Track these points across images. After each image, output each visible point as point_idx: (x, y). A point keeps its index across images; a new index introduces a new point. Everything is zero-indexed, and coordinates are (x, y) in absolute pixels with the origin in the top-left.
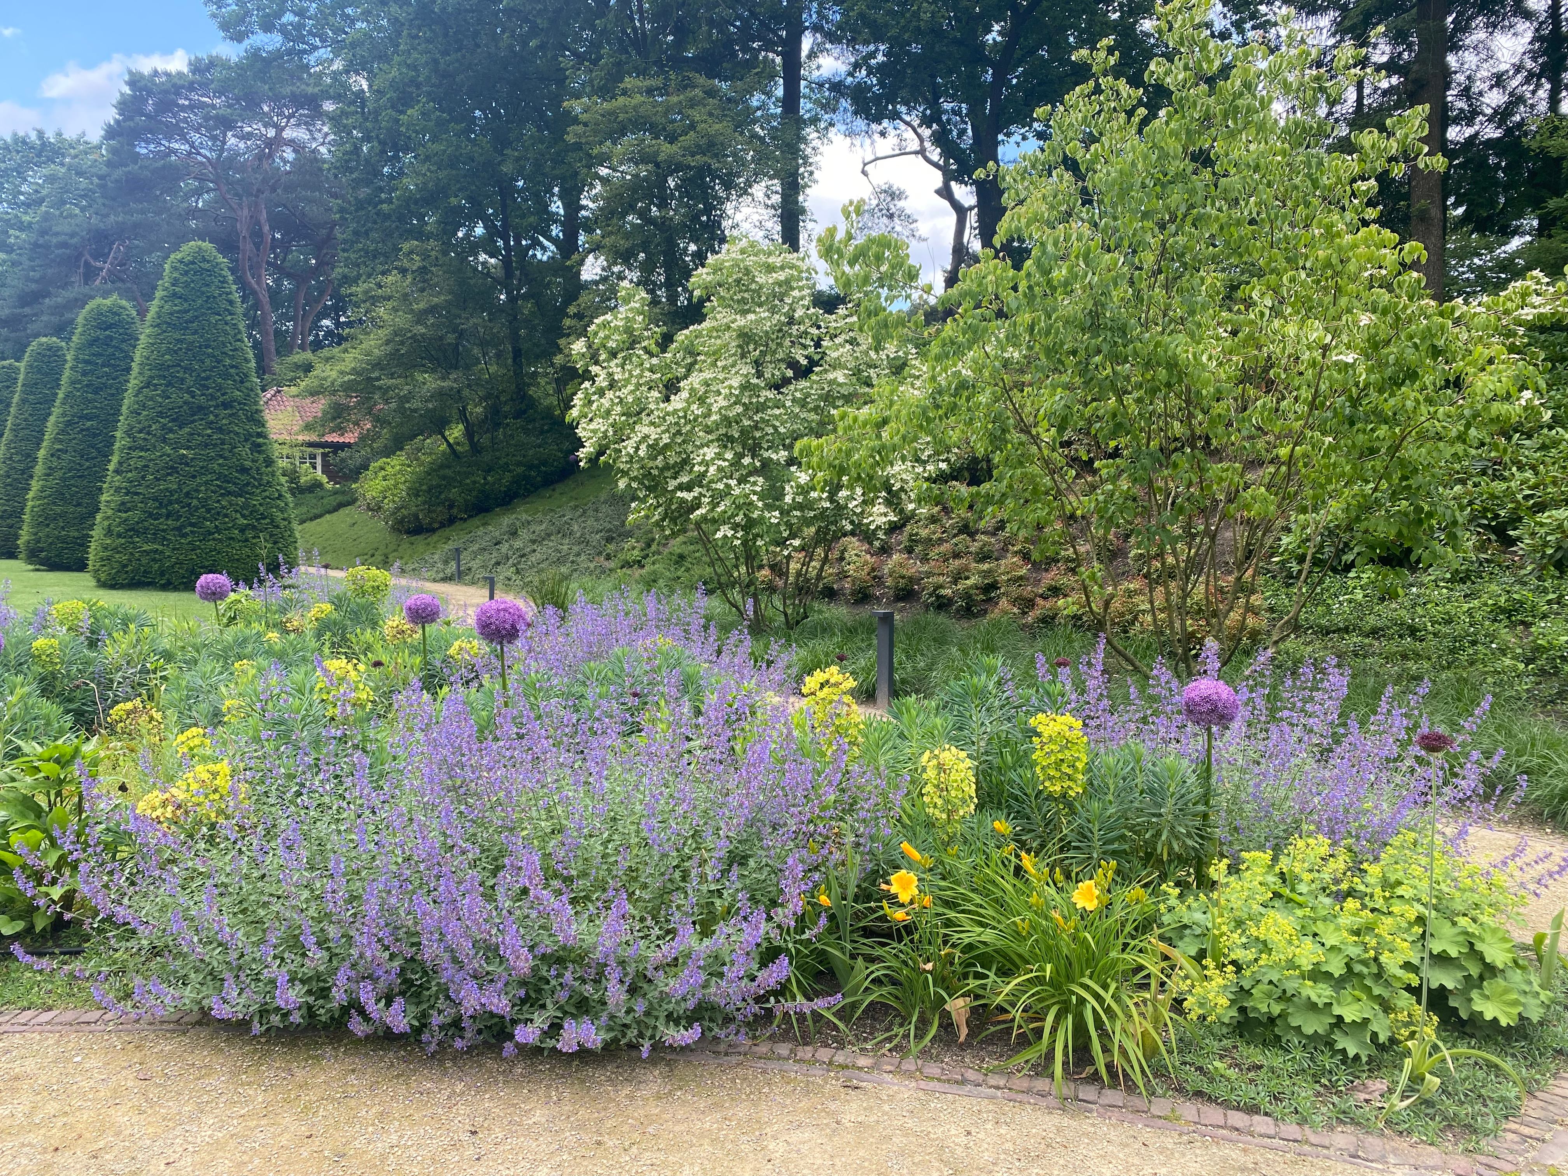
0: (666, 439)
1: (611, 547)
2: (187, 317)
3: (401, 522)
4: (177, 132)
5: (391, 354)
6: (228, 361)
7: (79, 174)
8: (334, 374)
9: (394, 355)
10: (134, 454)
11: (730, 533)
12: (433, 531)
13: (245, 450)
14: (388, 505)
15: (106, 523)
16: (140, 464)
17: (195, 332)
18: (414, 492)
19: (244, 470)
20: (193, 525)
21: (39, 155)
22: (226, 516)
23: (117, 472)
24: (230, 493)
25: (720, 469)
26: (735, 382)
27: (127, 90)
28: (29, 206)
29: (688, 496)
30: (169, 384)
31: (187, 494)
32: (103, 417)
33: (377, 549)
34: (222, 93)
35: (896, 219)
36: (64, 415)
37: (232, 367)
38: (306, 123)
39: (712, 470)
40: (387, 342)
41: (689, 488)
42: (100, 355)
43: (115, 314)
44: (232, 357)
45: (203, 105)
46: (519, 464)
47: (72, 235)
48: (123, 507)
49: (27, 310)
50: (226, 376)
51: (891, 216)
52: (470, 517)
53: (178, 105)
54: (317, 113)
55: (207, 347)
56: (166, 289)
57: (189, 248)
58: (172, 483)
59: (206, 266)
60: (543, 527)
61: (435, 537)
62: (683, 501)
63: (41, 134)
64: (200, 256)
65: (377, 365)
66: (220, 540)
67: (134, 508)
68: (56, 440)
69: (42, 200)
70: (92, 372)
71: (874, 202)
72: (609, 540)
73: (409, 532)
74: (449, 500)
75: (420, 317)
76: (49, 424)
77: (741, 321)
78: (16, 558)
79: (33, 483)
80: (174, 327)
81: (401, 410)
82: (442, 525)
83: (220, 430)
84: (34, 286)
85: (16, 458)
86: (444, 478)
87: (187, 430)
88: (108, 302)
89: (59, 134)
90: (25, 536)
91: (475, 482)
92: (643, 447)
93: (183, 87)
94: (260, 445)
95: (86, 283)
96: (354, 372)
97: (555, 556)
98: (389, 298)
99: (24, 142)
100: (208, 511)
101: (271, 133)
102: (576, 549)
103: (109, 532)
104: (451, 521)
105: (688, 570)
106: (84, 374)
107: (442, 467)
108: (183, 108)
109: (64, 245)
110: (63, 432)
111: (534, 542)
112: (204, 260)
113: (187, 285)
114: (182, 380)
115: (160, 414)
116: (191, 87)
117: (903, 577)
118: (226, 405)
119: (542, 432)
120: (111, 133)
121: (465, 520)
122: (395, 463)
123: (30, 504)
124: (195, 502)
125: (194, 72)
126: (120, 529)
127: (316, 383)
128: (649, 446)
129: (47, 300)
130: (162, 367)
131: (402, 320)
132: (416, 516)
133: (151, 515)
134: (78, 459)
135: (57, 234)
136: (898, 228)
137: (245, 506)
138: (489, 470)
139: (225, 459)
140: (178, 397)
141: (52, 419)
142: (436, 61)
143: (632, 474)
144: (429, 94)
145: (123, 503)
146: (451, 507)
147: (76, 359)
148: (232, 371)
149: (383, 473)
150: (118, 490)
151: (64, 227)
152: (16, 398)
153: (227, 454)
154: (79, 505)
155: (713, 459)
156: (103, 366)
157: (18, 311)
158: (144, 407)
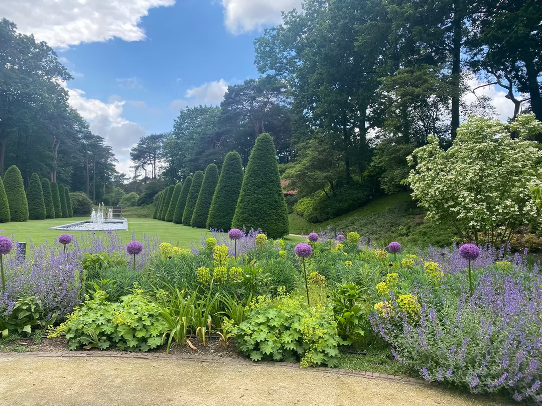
0: (445, 189)
1: (393, 229)
2: (262, 155)
3: (311, 219)
4: (239, 102)
5: (311, 165)
6: (272, 168)
7: (211, 117)
8: (293, 172)
9: (312, 165)
10: (246, 197)
11: (475, 224)
12: (322, 222)
13: (276, 196)
14: (306, 214)
15: (237, 218)
16: (247, 200)
17: (264, 160)
18: (315, 209)
19: (276, 202)
20: (262, 218)
21: (201, 112)
22: (271, 216)
23: (241, 202)
24: (272, 209)
25: (471, 200)
26: (477, 167)
27: (227, 91)
28: (198, 127)
29: (455, 210)
30: (256, 176)
31: (260, 209)
32: (231, 186)
33: (303, 228)
34: (253, 90)
35: (486, 108)
36: (220, 186)
37: (274, 170)
38: (276, 96)
39: (467, 200)
40: (310, 161)
41: (454, 206)
42: (231, 168)
43: (235, 156)
44: (273, 167)
45: (248, 94)
46: (351, 200)
47: (212, 134)
48: (242, 213)
49: (199, 156)
50: (272, 173)
51: (484, 107)
52: (334, 217)
53: (240, 94)
54: (279, 92)
55: (267, 164)
56: (256, 147)
57: (262, 136)
58: (256, 206)
59: (267, 140)
60: (364, 221)
61: (323, 224)
62: (453, 212)
63: (201, 106)
64: (266, 137)
65: (307, 168)
66: (269, 223)
67: (245, 213)
68: (218, 193)
69: (201, 126)
70: (228, 173)
71: (477, 103)
72: (392, 226)
73: (313, 222)
74: (327, 212)
75: (320, 153)
76: (216, 189)
77: (478, 146)
78: (205, 228)
79: (211, 206)
80: (258, 159)
81: (314, 183)
82: (325, 220)
83: (270, 189)
84: (201, 150)
85: (203, 199)
86: (325, 204)
87: (261, 189)
88: (233, 153)
89: (206, 106)
90: (208, 221)
91: (336, 206)
92: (437, 192)
93: (242, 89)
94: (280, 194)
95: (214, 148)
96: (300, 171)
97: (371, 231)
98: (310, 147)
99: (197, 109)
100: (266, 214)
101: (266, 100)
102: (379, 229)
103: (238, 220)
104: (327, 219)
105: (429, 238)
106: (226, 174)
107: (324, 201)
108: (241, 95)
109: (209, 137)
110: (220, 191)
111: (361, 226)
112: (267, 138)
113: (262, 146)
114: (260, 175)
115: (254, 185)
116: (244, 89)
117: (535, 243)
118: (272, 182)
119: (357, 189)
120: (222, 104)
121: (332, 219)
122: (306, 200)
123: (210, 212)
124: (262, 211)
125: (245, 84)
126: (241, 219)
127: (287, 175)
128: (439, 192)
129: (204, 154)
130: (254, 171)
131: (316, 154)
132: (316, 217)
133: (250, 215)
134: (223, 199)
135: (207, 134)
136: (487, 111)
137: (276, 213)
138: (340, 202)
139: (271, 198)
140: (259, 180)
141: (217, 187)
142: (329, 71)
143: (431, 202)
144: (326, 82)
145: (242, 212)
146: (328, 214)
147: (224, 169)
148: (274, 171)
149: (303, 203)
150: (241, 208)
151: (209, 132)
152: (203, 181)
153: (272, 197)
154: (223, 212)
155: (467, 196)
156: (231, 171)
157: (196, 157)
158: (249, 183)
